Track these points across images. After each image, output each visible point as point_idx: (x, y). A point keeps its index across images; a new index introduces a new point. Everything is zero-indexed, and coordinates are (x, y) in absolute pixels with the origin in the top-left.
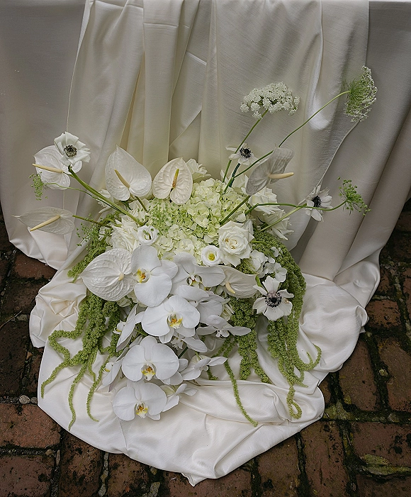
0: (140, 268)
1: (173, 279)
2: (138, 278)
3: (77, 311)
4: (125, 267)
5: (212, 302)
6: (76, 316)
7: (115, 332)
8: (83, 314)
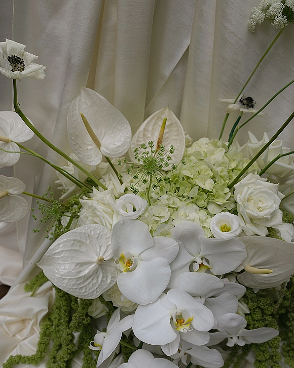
0: (123, 252)
1: (171, 264)
2: (122, 266)
3: (38, 331)
4: (103, 250)
5: (225, 295)
6: (36, 337)
7: (91, 347)
8: (45, 334)
